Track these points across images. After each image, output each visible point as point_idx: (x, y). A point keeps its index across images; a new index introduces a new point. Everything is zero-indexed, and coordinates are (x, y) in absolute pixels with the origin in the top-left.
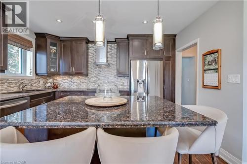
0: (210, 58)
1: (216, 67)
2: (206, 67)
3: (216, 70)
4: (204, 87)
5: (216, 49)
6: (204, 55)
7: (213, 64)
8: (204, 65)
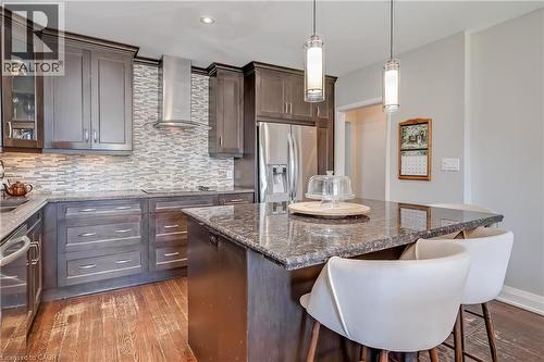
0: (412, 131)
1: (424, 146)
2: (405, 146)
3: (425, 151)
4: (402, 177)
5: (424, 117)
6: (403, 126)
7: (419, 141)
8: (402, 141)
